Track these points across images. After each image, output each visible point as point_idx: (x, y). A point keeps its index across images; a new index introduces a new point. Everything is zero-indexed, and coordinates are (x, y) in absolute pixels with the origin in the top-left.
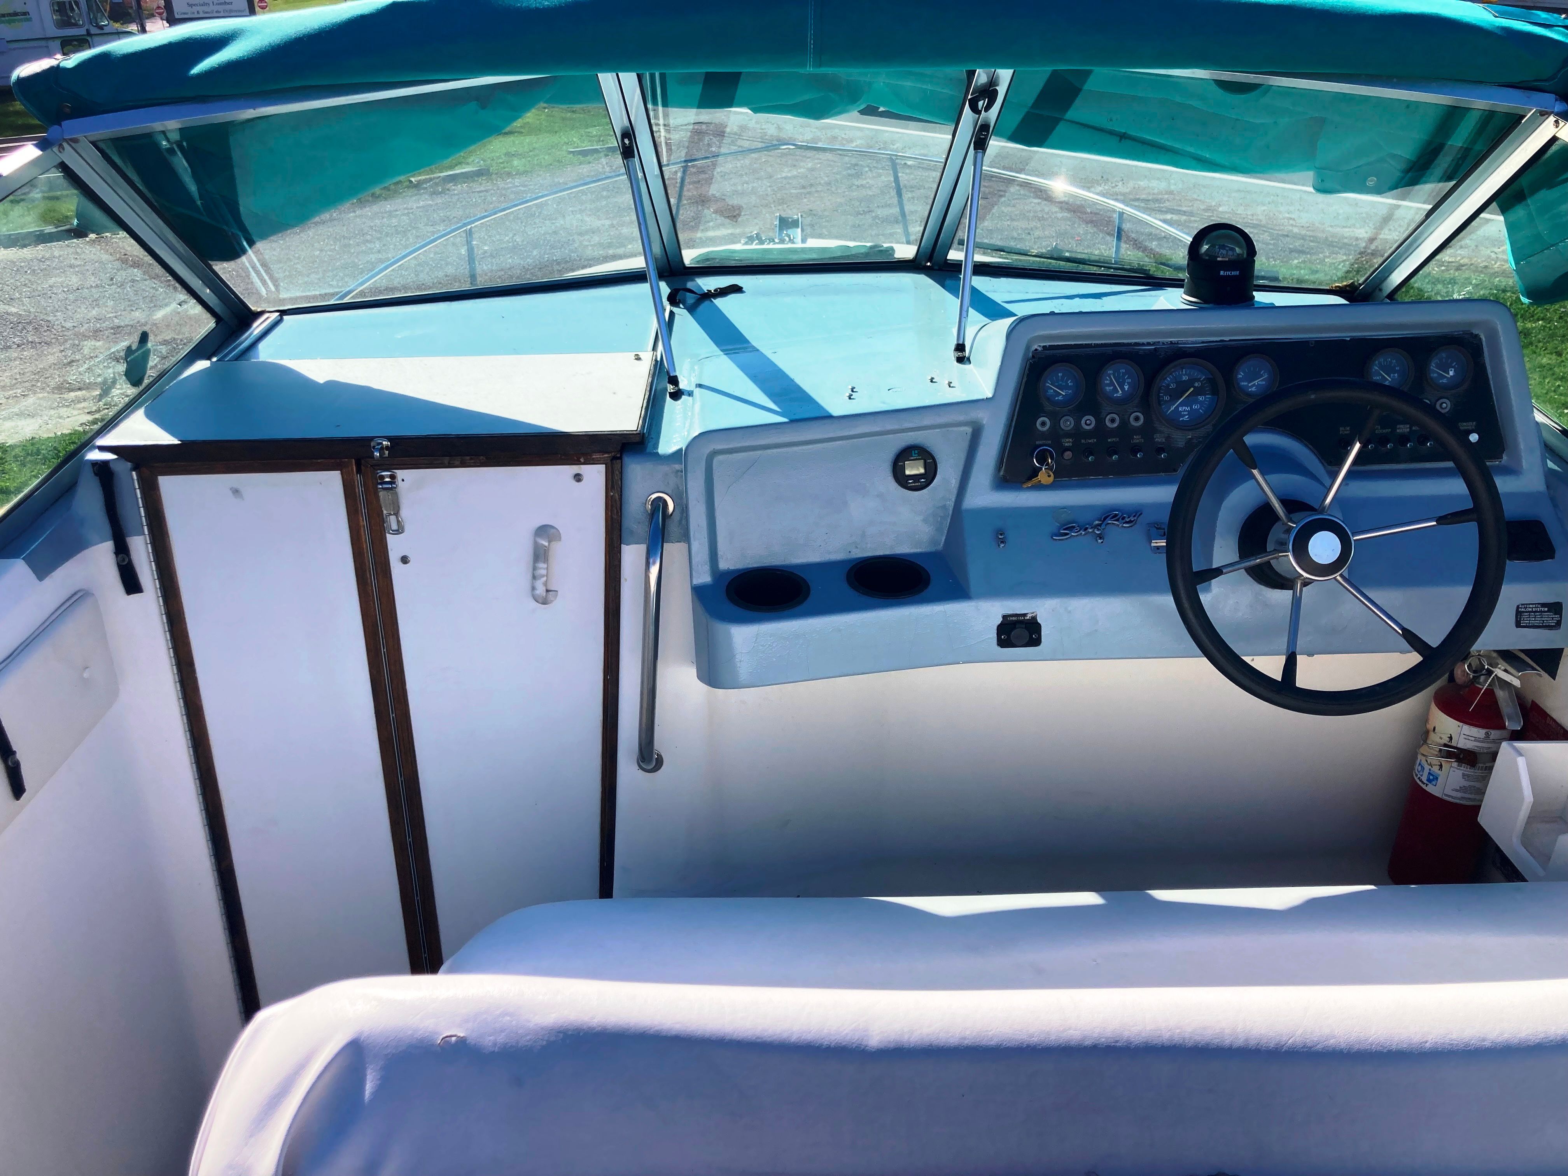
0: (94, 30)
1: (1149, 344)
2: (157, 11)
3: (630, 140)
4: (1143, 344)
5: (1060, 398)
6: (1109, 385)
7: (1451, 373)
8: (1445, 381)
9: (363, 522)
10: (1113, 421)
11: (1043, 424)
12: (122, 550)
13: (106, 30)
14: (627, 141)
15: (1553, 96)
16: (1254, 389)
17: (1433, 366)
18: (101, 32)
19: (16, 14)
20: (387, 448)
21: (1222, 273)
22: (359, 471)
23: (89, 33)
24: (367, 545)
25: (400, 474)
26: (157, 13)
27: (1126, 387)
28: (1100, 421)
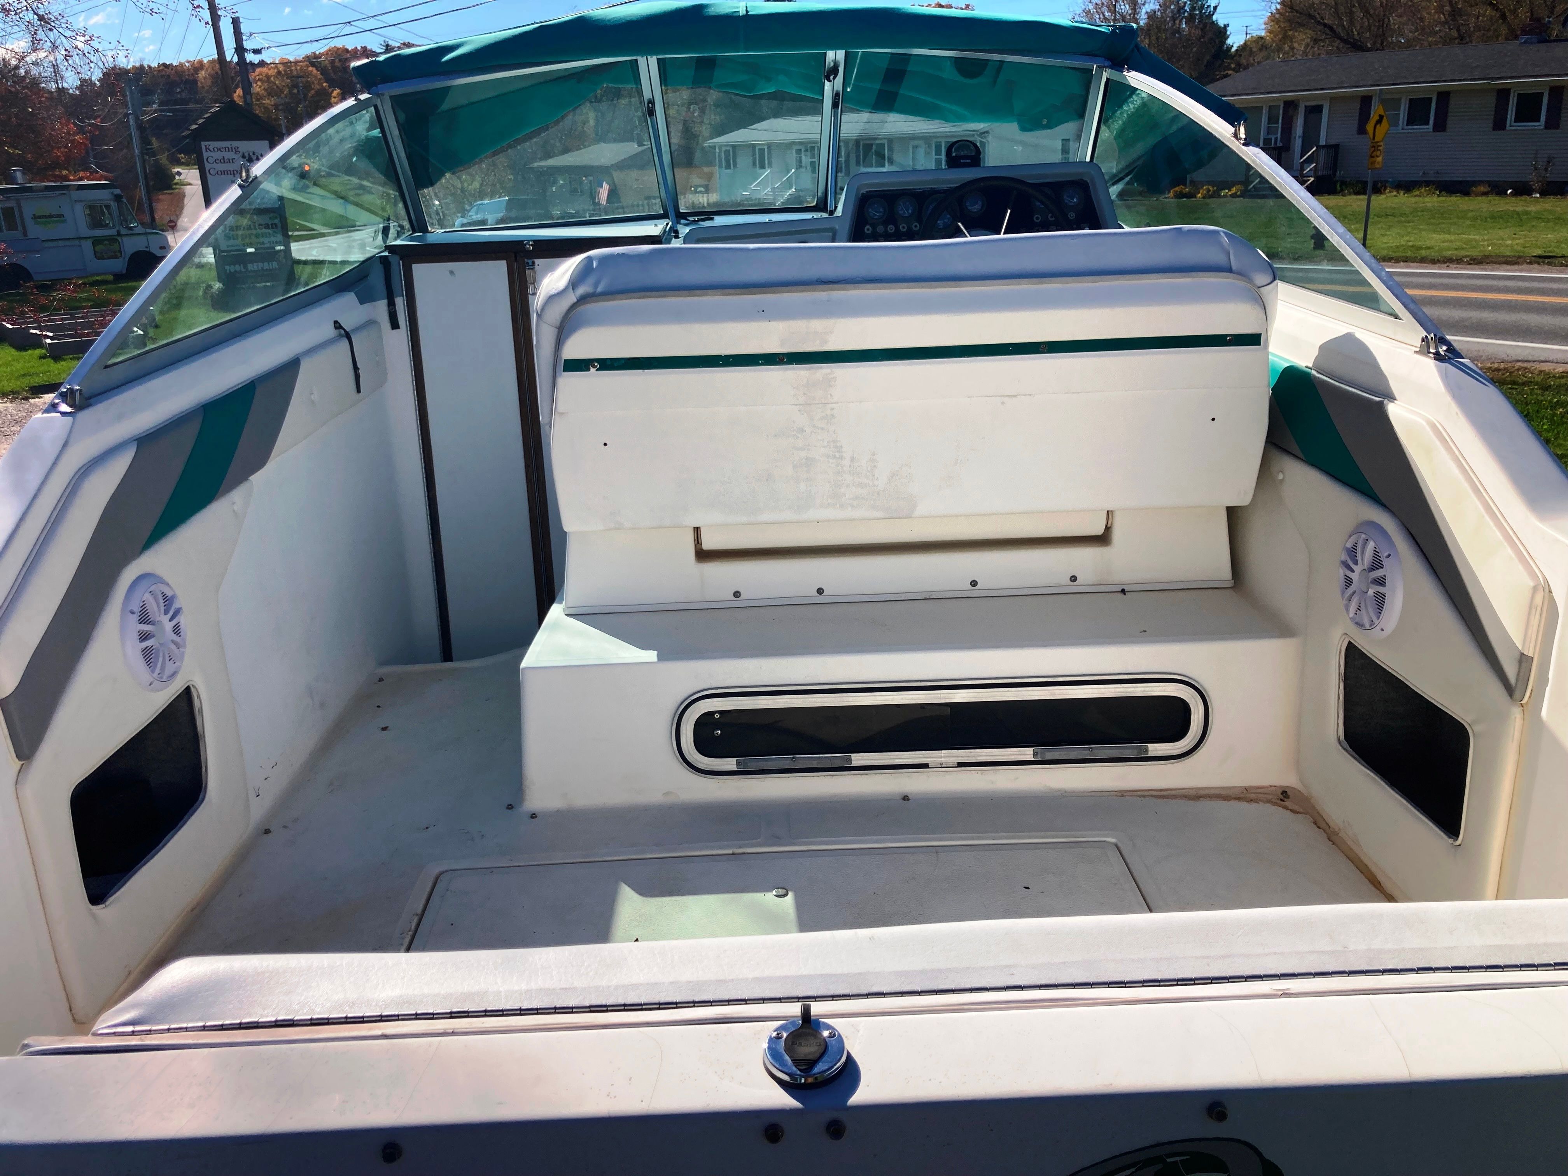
0: (124, 231)
1: (920, 189)
2: (169, 224)
3: (652, 105)
4: (917, 189)
5: (876, 217)
6: (901, 210)
7: (1075, 200)
8: (1072, 204)
9: (517, 289)
10: (904, 227)
11: (868, 230)
12: (391, 304)
13: (136, 231)
14: (650, 105)
15: (1103, 58)
16: (975, 210)
17: (1065, 197)
18: (131, 232)
19: (51, 216)
20: (532, 245)
21: (961, 161)
22: (516, 260)
23: (119, 234)
24: (518, 302)
25: (537, 261)
26: (169, 226)
27: (910, 211)
28: (897, 228)
